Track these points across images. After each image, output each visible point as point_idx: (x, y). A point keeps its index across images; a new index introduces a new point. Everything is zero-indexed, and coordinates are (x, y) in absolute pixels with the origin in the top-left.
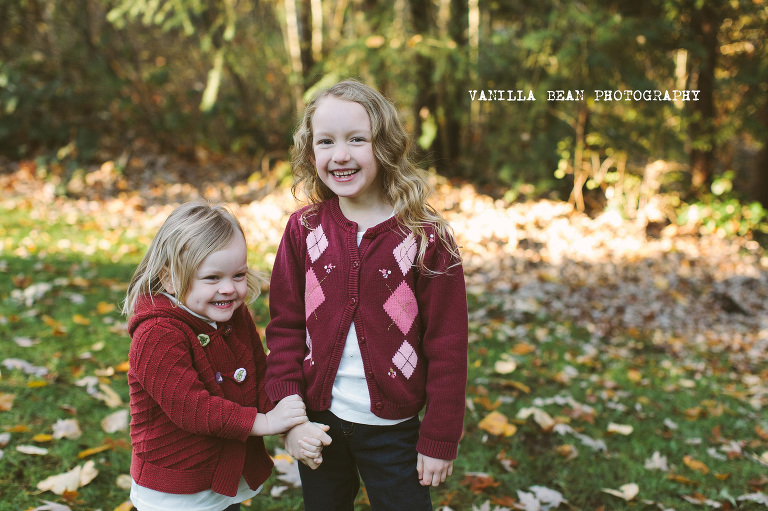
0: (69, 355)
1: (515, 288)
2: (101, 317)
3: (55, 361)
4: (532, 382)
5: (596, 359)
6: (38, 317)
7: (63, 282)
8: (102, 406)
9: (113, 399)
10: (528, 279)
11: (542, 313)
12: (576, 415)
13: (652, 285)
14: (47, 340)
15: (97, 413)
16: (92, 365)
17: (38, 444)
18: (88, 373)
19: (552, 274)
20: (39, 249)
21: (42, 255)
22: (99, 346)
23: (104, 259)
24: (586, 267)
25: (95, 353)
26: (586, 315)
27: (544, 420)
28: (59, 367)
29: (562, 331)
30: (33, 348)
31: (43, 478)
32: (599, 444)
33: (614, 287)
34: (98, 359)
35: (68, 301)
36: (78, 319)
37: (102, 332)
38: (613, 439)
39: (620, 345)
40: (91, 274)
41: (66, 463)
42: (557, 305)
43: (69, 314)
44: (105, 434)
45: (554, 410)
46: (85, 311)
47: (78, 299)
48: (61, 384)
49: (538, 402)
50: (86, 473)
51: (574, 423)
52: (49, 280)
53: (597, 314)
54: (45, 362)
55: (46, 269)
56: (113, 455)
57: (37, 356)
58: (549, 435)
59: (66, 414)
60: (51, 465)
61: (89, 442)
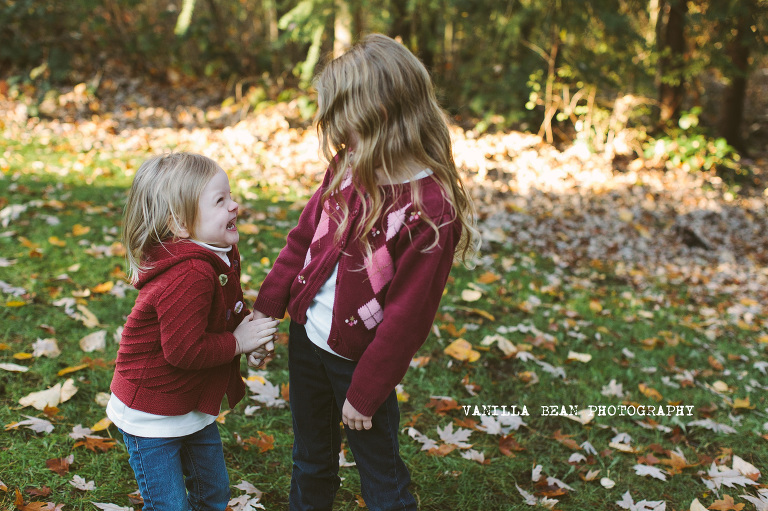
0: (46, 276)
1: (483, 218)
2: (76, 239)
3: (33, 282)
4: (497, 310)
5: (560, 289)
6: (14, 237)
7: (39, 203)
8: (80, 326)
9: (91, 320)
10: (496, 210)
11: (509, 244)
12: (537, 344)
13: (617, 218)
14: (24, 261)
15: (75, 333)
16: (70, 287)
17: (18, 362)
18: (64, 294)
19: (520, 204)
20: (13, 169)
21: (16, 176)
22: (75, 268)
23: (78, 181)
24: (553, 198)
25: (72, 275)
26: (551, 245)
27: (508, 347)
28: (37, 287)
29: (527, 261)
30: (11, 268)
31: (24, 394)
32: (560, 371)
33: (580, 219)
34: (75, 280)
35: (43, 222)
36: (54, 241)
37: (78, 254)
38: (573, 366)
39: (583, 276)
40: (65, 196)
41: (46, 381)
42: (524, 235)
43: (45, 236)
44: (84, 352)
45: (516, 338)
46: (60, 232)
47: (53, 220)
48: (39, 304)
49: (502, 329)
50: (66, 390)
51: (535, 350)
52: (24, 201)
53: (561, 245)
54: (22, 283)
55: (21, 190)
56: (92, 373)
57: (15, 276)
58: (512, 362)
59: (45, 334)
60: (32, 383)
61: (68, 361)
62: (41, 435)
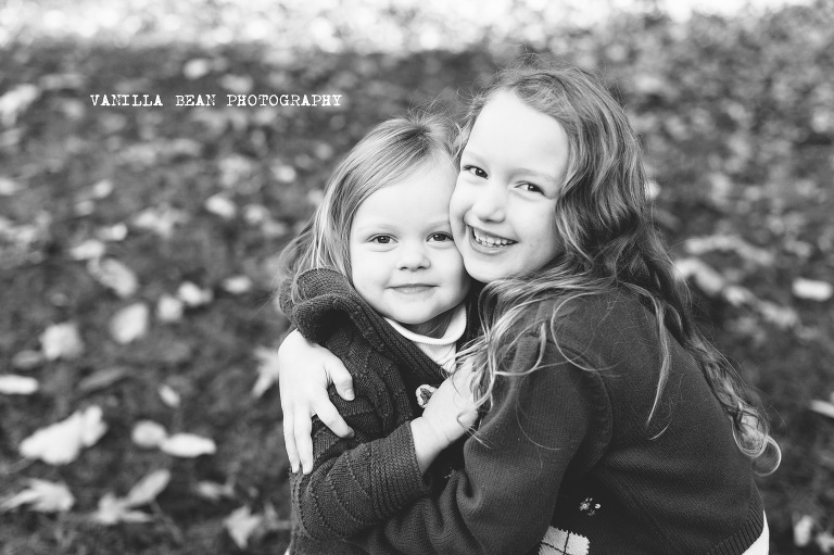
0: (62, 207)
1: (633, 55)
2: (105, 137)
3: (44, 220)
4: (678, 208)
5: (752, 163)
6: (23, 143)
7: (53, 82)
8: (110, 295)
9: (122, 279)
14: (34, 182)
15: (103, 306)
16: (97, 221)
17: (22, 372)
18: (91, 236)
19: (678, 33)
21: (28, 40)
22: (103, 189)
23: (105, 40)
24: (717, 20)
25: (98, 201)
26: (727, 93)
27: (710, 281)
28: (53, 227)
29: (702, 119)
30: (16, 196)
31: (29, 432)
32: (784, 317)
34: (108, 211)
35: (60, 115)
36: (74, 145)
37: (109, 164)
38: (803, 305)
39: (777, 136)
40: (92, 67)
41: (62, 404)
43: (62, 137)
44: (118, 345)
45: (718, 260)
46: (87, 127)
47: (74, 109)
48: (53, 257)
49: (696, 245)
50: (86, 426)
51: (748, 282)
52: (34, 81)
54: (28, 221)
56: (127, 389)
57: (20, 208)
59: (61, 316)
60: (40, 411)
61: (93, 361)
62: (53, 516)
